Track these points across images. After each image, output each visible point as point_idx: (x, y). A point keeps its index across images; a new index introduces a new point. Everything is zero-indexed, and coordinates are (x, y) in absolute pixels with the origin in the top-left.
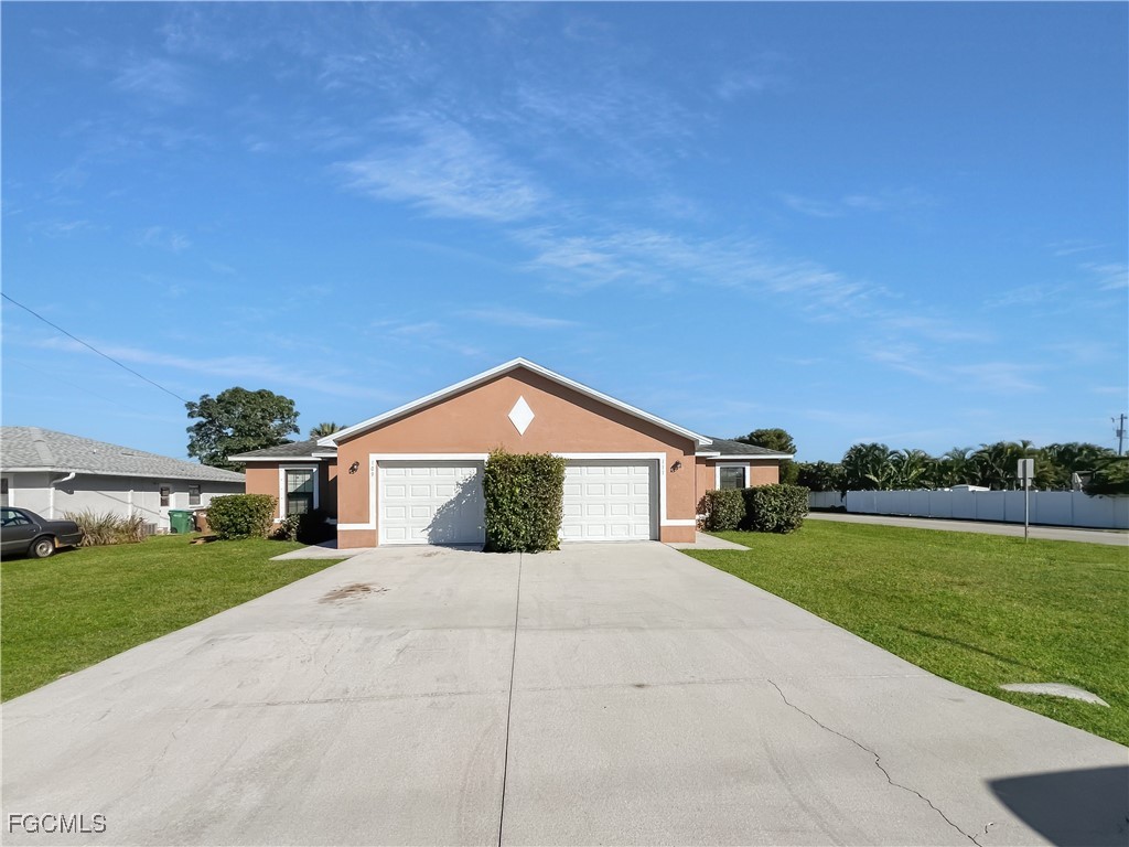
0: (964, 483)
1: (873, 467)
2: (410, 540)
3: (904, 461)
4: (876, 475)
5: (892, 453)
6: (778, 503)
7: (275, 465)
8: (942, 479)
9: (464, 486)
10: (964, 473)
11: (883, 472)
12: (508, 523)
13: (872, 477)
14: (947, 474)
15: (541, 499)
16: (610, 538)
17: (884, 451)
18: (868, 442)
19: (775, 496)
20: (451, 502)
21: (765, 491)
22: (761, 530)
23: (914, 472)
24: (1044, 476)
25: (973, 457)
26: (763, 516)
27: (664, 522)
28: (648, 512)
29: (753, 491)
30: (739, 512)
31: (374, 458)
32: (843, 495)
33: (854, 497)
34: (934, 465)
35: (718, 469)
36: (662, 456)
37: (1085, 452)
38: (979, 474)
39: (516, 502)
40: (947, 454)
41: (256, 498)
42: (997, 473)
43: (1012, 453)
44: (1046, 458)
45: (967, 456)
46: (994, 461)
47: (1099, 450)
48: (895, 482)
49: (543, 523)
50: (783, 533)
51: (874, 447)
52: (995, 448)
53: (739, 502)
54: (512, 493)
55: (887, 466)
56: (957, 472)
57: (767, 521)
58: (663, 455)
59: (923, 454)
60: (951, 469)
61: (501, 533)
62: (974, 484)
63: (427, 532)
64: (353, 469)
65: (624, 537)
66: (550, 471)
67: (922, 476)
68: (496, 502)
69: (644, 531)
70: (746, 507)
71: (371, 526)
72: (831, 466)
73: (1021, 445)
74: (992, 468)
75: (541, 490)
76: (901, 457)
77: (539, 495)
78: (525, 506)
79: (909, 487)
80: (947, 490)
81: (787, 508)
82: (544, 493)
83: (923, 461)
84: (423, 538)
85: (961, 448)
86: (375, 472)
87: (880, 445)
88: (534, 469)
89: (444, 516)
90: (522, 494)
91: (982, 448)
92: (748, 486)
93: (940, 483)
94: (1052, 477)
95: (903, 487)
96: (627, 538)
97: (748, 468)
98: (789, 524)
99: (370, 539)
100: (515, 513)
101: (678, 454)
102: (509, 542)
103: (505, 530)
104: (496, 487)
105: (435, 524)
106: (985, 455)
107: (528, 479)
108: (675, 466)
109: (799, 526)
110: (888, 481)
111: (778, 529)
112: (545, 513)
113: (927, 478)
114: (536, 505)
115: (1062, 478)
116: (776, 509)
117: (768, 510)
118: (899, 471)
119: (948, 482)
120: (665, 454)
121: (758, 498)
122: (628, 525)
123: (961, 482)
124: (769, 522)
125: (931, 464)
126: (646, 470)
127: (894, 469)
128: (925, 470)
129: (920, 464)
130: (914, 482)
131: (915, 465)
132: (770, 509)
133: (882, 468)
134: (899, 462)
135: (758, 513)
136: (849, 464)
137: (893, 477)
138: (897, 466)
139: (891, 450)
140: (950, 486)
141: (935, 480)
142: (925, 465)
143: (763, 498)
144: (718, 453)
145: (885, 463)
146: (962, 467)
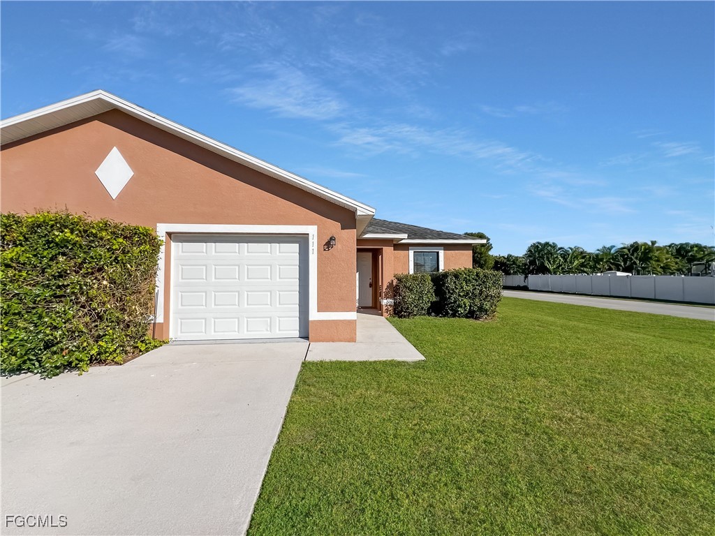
0: (612, 270)
1: (547, 258)
3: (569, 255)
4: (549, 264)
5: (560, 249)
6: (470, 288)
8: (596, 267)
10: (611, 263)
11: (554, 262)
13: (546, 265)
14: (599, 264)
16: (244, 335)
17: (554, 246)
18: (543, 242)
19: (467, 281)
21: (456, 275)
22: (454, 315)
23: (576, 262)
24: (667, 265)
25: (617, 252)
26: (455, 302)
27: (314, 315)
28: (297, 301)
29: (445, 275)
30: (430, 297)
32: (526, 277)
33: (533, 279)
34: (590, 257)
35: (411, 253)
36: (312, 230)
37: (695, 249)
38: (622, 264)
42: (635, 263)
43: (645, 249)
44: (667, 252)
45: (613, 251)
46: (632, 254)
47: (705, 247)
48: (563, 269)
50: (477, 318)
51: (547, 244)
52: (632, 246)
53: (429, 285)
55: (557, 257)
56: (606, 262)
57: (459, 306)
59: (581, 250)
60: (602, 260)
62: (619, 270)
65: (264, 334)
67: (582, 265)
69: (292, 326)
70: (435, 293)
72: (517, 258)
73: (650, 244)
74: (632, 259)
76: (566, 251)
79: (573, 272)
80: (599, 274)
81: (480, 294)
83: (583, 254)
85: (608, 246)
87: (551, 243)
91: (622, 246)
92: (442, 267)
93: (595, 269)
94: (674, 267)
95: (569, 272)
96: (266, 334)
97: (442, 253)
98: (482, 310)
101: (334, 227)
106: (626, 251)
108: (329, 244)
110: (558, 267)
111: (471, 314)
113: (585, 266)
115: (680, 267)
116: (468, 294)
117: (459, 295)
118: (566, 261)
119: (600, 269)
120: (315, 227)
121: (450, 283)
122: (271, 318)
123: (610, 269)
124: (461, 307)
125: (588, 257)
126: (295, 247)
127: (562, 260)
128: (584, 260)
129: (580, 257)
130: (576, 269)
131: (576, 257)
132: (462, 294)
133: (554, 259)
134: (565, 255)
135: (449, 298)
136: (530, 256)
137: (561, 265)
138: (564, 258)
139: (559, 246)
140: (601, 272)
141: (591, 268)
142: (583, 257)
143: (455, 282)
144: (405, 236)
145: (555, 256)
146: (610, 259)
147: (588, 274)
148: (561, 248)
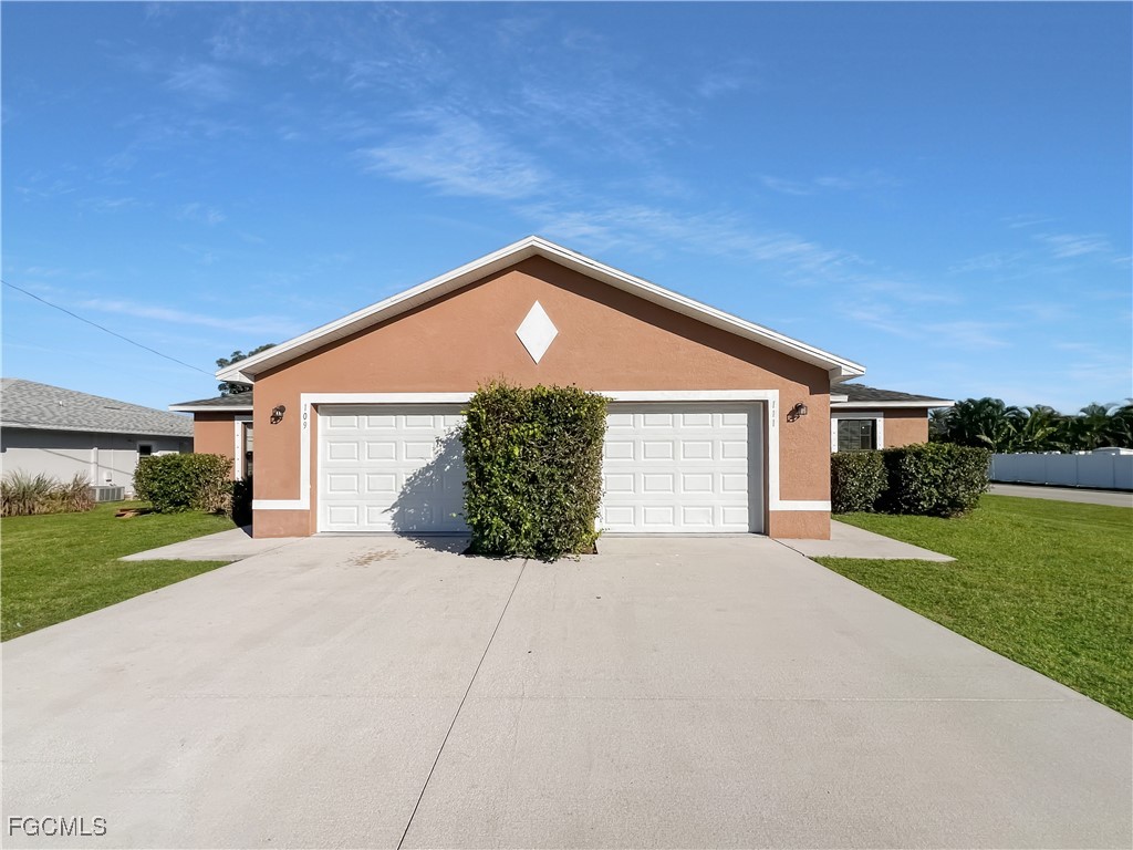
0: (1109, 445)
1: (986, 425)
2: (365, 526)
3: (1025, 420)
4: (989, 434)
5: (1008, 410)
6: (940, 473)
7: (230, 416)
8: (1078, 441)
9: (448, 444)
10: (1107, 433)
11: (998, 432)
12: (501, 508)
13: (985, 438)
14: (1084, 435)
15: (561, 466)
16: (681, 527)
17: (998, 405)
18: (978, 398)
19: (935, 462)
20: (428, 468)
21: (918, 454)
22: (910, 512)
23: (1040, 433)
25: (1117, 414)
26: (915, 492)
27: (776, 504)
29: (895, 454)
30: (879, 483)
31: (307, 400)
34: (1067, 424)
35: (834, 421)
36: (772, 396)
38: (1128, 434)
39: (515, 471)
40: (1083, 410)
41: (202, 459)
45: (1110, 413)
48: (1014, 443)
49: (563, 508)
50: (945, 517)
51: (986, 402)
53: (879, 469)
54: (509, 458)
55: (1004, 424)
56: (1098, 431)
57: (920, 498)
58: (774, 394)
59: (1049, 411)
60: (1089, 428)
61: (489, 526)
62: (1122, 445)
63: (391, 514)
64: (276, 418)
65: (703, 526)
66: (576, 418)
67: (1052, 437)
68: (480, 471)
69: (739, 519)
70: (888, 478)
71: (303, 503)
75: (561, 450)
76: (1020, 413)
77: (557, 459)
78: (533, 480)
79: (1033, 449)
80: (1082, 453)
82: (566, 455)
83: (1052, 419)
84: (385, 523)
85: (1101, 403)
86: (308, 420)
87: (993, 400)
88: (548, 412)
89: (418, 489)
90: (526, 458)
92: (880, 445)
93: (1076, 444)
95: (1026, 450)
96: (706, 527)
97: (880, 422)
98: (956, 505)
99: (302, 525)
100: (513, 491)
101: (800, 392)
102: (504, 542)
103: (496, 521)
104: (480, 444)
105: (404, 501)
107: (536, 429)
108: (796, 412)
109: (973, 506)
110: (1005, 442)
111: (935, 512)
112: (566, 491)
113: (1058, 439)
114: (551, 477)
116: (936, 480)
117: (923, 483)
118: (1019, 429)
119: (1086, 443)
120: (776, 392)
121: (909, 465)
122: (713, 507)
123: (1105, 444)
124: (924, 499)
125: (1062, 422)
126: (742, 418)
127: (1013, 429)
128: (1055, 430)
129: (1047, 423)
130: (1041, 443)
131: (1041, 424)
132: (927, 481)
133: (998, 426)
134: (1018, 419)
135: (907, 485)
136: (953, 423)
137: (1012, 438)
138: (1016, 425)
139: (1007, 405)
140: (1086, 449)
141: (1067, 441)
142: (1053, 424)
143: (915, 464)
144: (845, 398)
145: (1000, 422)
146: (1104, 426)
147: (1063, 452)
148: (1013, 409)
